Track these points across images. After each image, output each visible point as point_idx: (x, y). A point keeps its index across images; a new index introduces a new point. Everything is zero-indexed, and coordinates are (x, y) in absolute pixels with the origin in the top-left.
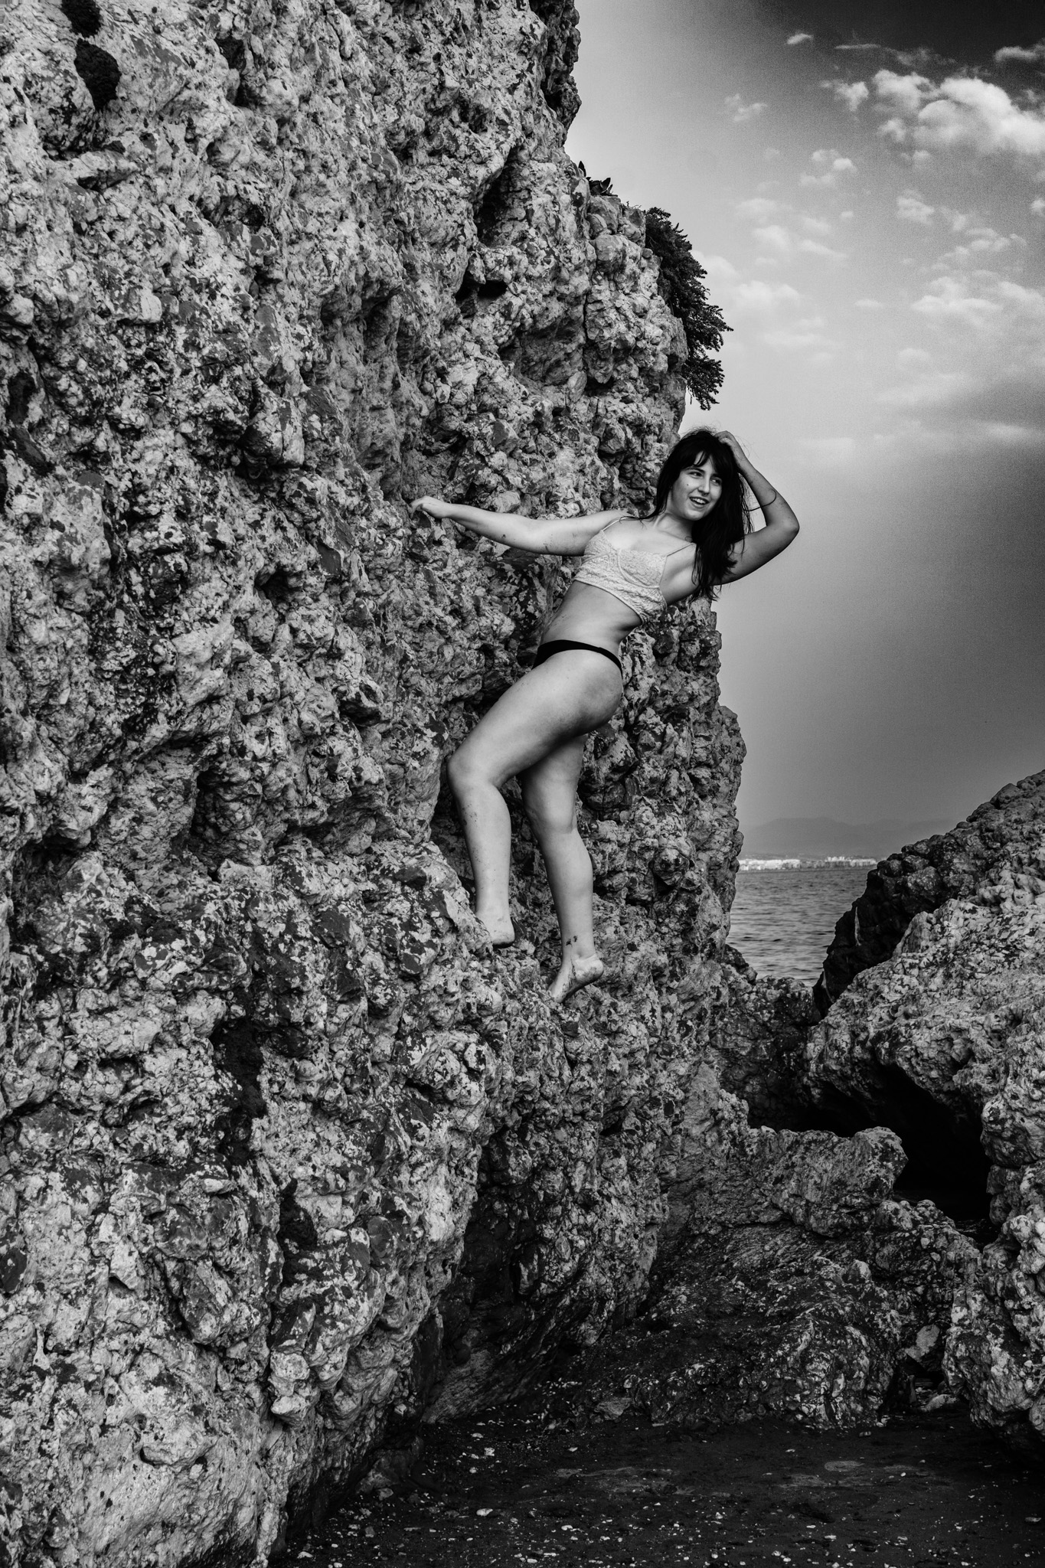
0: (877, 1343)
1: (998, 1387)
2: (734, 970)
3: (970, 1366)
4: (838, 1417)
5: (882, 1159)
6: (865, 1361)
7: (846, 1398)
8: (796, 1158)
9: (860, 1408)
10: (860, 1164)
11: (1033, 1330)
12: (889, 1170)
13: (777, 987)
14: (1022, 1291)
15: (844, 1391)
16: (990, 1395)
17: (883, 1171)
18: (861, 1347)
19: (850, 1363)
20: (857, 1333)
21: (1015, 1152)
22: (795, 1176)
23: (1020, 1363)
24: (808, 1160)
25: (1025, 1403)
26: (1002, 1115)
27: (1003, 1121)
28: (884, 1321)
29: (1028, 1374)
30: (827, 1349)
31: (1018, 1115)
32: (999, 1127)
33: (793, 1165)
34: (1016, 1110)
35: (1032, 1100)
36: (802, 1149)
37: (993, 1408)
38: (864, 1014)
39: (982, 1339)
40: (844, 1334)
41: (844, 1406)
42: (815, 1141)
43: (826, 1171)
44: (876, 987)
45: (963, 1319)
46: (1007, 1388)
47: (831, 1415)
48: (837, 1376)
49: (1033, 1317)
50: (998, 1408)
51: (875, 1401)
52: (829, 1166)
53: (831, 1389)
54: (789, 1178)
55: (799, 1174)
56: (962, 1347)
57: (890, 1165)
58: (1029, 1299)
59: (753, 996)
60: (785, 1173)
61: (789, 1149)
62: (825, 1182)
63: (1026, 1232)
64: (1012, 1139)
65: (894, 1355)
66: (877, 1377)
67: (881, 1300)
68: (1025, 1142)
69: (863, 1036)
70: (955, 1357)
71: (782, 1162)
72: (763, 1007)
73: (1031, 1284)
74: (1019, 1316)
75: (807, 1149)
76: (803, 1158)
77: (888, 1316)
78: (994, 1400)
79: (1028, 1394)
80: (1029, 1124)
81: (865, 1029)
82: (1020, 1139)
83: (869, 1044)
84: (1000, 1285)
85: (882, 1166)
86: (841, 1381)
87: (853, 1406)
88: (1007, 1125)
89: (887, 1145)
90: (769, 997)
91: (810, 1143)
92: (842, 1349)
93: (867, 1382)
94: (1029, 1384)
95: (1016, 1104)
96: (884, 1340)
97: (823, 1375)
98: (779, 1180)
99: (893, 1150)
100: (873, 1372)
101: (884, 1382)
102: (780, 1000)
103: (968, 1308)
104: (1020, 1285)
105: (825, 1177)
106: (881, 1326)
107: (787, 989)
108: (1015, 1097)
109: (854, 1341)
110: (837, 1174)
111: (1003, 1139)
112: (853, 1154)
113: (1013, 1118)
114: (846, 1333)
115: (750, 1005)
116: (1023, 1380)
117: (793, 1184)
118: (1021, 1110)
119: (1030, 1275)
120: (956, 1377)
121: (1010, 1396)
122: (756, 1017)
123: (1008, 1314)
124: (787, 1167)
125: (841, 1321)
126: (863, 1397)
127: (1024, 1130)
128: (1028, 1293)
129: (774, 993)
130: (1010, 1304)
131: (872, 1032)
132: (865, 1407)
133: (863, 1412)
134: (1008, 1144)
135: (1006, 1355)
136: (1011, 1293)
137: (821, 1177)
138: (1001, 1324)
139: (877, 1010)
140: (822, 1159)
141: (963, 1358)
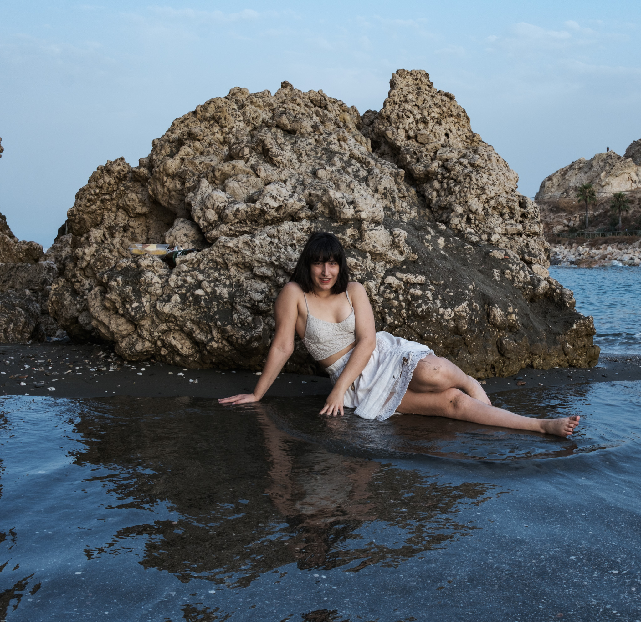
0: (29, 315)
1: (67, 309)
2: (8, 237)
3: (57, 304)
4: (10, 338)
5: (48, 272)
6: (23, 319)
7: (14, 332)
8: (12, 273)
9: (20, 337)
10: (39, 274)
11: (81, 288)
12: (50, 276)
13: (27, 244)
14: (78, 275)
15: (13, 329)
16: (64, 313)
17: (48, 276)
18: (21, 314)
19: (16, 320)
20: (20, 310)
21: (80, 229)
22: (12, 280)
23: (75, 299)
24: (17, 273)
25: (76, 314)
26: (75, 213)
27: (75, 216)
28: (33, 307)
29: (78, 303)
30: (7, 314)
31: (81, 213)
32: (74, 218)
33: (11, 275)
34: (81, 211)
35: (87, 206)
36: (15, 269)
37: (65, 319)
38: (61, 251)
39: (63, 294)
40: (15, 310)
41: (12, 335)
42: (21, 266)
43: (24, 277)
44: (67, 240)
45: (56, 288)
46: (70, 309)
47: (7, 338)
48: (10, 324)
49: (82, 283)
50: (67, 317)
51: (27, 335)
52: (26, 275)
53: (7, 328)
54: (9, 280)
55: (13, 279)
56: (54, 297)
57: (51, 274)
58: (81, 277)
59: (16, 247)
60: (8, 279)
61: (10, 270)
62: (24, 281)
63: (81, 253)
64: (79, 223)
65: (36, 319)
66: (28, 326)
67: (33, 301)
68: (84, 224)
69: (60, 259)
70: (51, 301)
71: (6, 275)
72: (19, 252)
73: (82, 272)
74: (76, 284)
75: (17, 269)
76: (15, 273)
77: (35, 306)
78: (66, 314)
79: (78, 310)
80: (85, 216)
81: (61, 256)
82: (82, 223)
83: (62, 261)
84: (70, 274)
85: (48, 274)
86: (12, 326)
87: (17, 335)
88: (77, 217)
89: (50, 267)
90: (23, 248)
91: (19, 267)
92: (13, 315)
93: (23, 328)
94: (78, 306)
95: (81, 208)
96: (33, 314)
97: (4, 322)
98: (5, 281)
99: (53, 269)
100: (26, 324)
101: (31, 328)
102: (28, 249)
103: (58, 284)
104: (77, 272)
105: (24, 279)
106: (31, 308)
107: (31, 246)
108: (80, 206)
109: (19, 312)
110: (29, 278)
111: (75, 223)
112: (36, 270)
113: (79, 214)
114: (15, 309)
115: (14, 251)
116: (76, 305)
117: (11, 282)
118: (82, 211)
119: (82, 269)
120: (51, 309)
121: (71, 312)
122: (17, 256)
123: (73, 283)
124: (9, 276)
125: (14, 306)
126: (22, 333)
127: (83, 219)
128: (81, 275)
129: (26, 247)
130: (73, 280)
131: (64, 256)
132: (22, 337)
133: (21, 338)
134: (78, 225)
135: (70, 297)
136: (74, 276)
137: (22, 279)
138: (70, 288)
139: (66, 249)
140: (23, 273)
141: (54, 301)
